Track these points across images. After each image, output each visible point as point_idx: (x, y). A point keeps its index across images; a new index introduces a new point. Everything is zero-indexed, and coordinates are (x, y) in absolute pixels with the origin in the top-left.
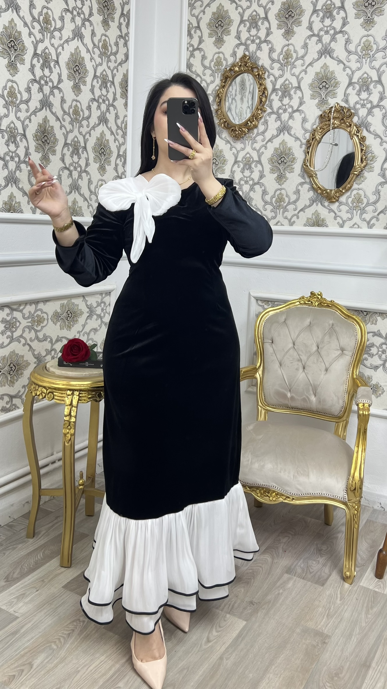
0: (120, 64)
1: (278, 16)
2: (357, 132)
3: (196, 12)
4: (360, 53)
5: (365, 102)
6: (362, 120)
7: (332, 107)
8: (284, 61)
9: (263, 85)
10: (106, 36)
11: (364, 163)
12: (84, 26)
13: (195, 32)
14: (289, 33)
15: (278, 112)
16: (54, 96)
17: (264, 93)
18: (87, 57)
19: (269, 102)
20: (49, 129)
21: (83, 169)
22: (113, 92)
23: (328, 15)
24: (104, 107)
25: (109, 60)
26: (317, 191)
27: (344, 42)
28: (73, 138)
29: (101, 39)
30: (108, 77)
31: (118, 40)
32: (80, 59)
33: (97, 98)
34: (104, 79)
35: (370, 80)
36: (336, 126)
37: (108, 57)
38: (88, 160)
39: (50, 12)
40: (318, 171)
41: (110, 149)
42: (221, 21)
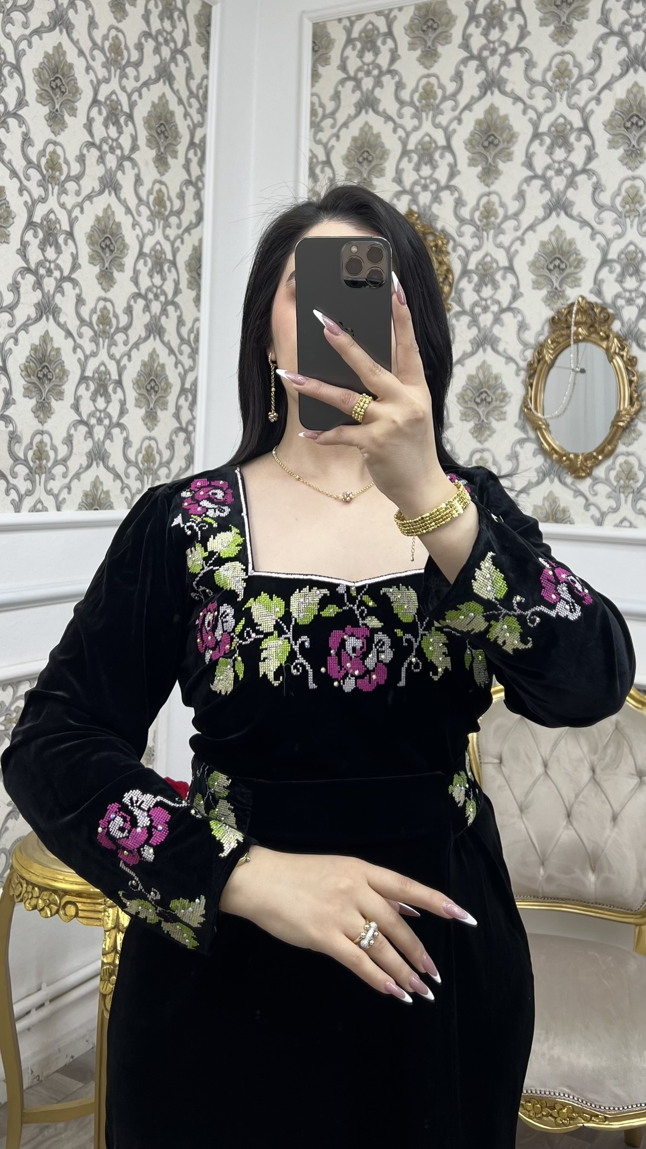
0: (188, 230)
1: (470, 144)
2: (620, 349)
3: (323, 136)
4: (620, 209)
5: (634, 295)
6: (630, 326)
7: (572, 304)
8: (481, 221)
9: (445, 263)
10: (161, 183)
11: (636, 407)
12: (122, 168)
13: (321, 172)
14: (489, 173)
15: (472, 311)
16: (63, 295)
17: (446, 277)
18: (126, 221)
19: (456, 293)
20: (53, 353)
21: (115, 420)
22: (174, 280)
23: (560, 141)
24: (156, 307)
25: (167, 225)
26: (550, 456)
27: (591, 189)
28: (97, 365)
29: (152, 189)
30: (165, 253)
31: (184, 189)
32: (114, 226)
33: (143, 292)
34: (156, 257)
35: (640, 255)
36: (580, 337)
37: (166, 219)
38: (125, 404)
39: (59, 150)
40: (550, 418)
41: (167, 380)
42: (368, 152)
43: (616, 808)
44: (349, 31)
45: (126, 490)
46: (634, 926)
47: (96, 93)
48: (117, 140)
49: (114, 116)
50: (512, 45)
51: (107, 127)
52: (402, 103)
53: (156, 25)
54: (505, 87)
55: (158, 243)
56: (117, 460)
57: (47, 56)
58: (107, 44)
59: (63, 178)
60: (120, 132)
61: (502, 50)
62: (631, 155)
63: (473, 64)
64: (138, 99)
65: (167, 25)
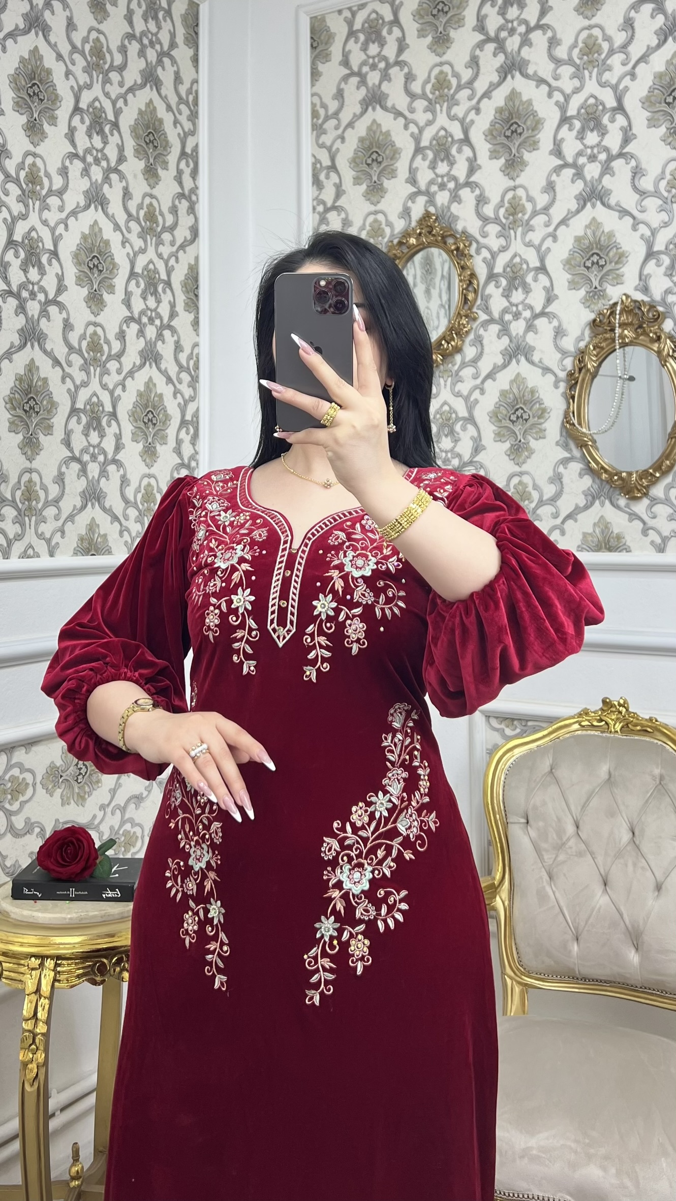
0: (182, 247)
1: (490, 135)
2: (674, 351)
3: (327, 139)
4: (666, 194)
7: (615, 304)
8: (507, 218)
9: (468, 268)
10: (152, 196)
12: (108, 181)
13: (327, 177)
14: (513, 166)
15: (501, 318)
16: (49, 320)
17: (471, 283)
18: (115, 239)
19: (482, 300)
20: (40, 383)
21: (110, 456)
22: (170, 302)
23: (592, 124)
24: (151, 332)
25: (160, 242)
26: (599, 476)
27: (630, 175)
28: (88, 396)
29: (142, 203)
30: (158, 273)
31: (177, 202)
32: (101, 244)
33: (136, 315)
34: (150, 278)
36: (627, 341)
37: (159, 236)
38: (121, 438)
39: (39, 162)
40: (596, 434)
41: (165, 411)
42: (377, 152)
44: (350, 23)
45: (125, 533)
47: (77, 101)
48: (102, 150)
49: (97, 124)
50: (533, 23)
51: (90, 137)
52: (412, 96)
53: (139, 26)
54: (526, 69)
55: (151, 262)
56: (114, 501)
57: (22, 60)
58: (87, 47)
59: (44, 192)
60: (105, 143)
61: (522, 29)
62: (674, 133)
63: (490, 47)
64: (123, 107)
65: (152, 26)
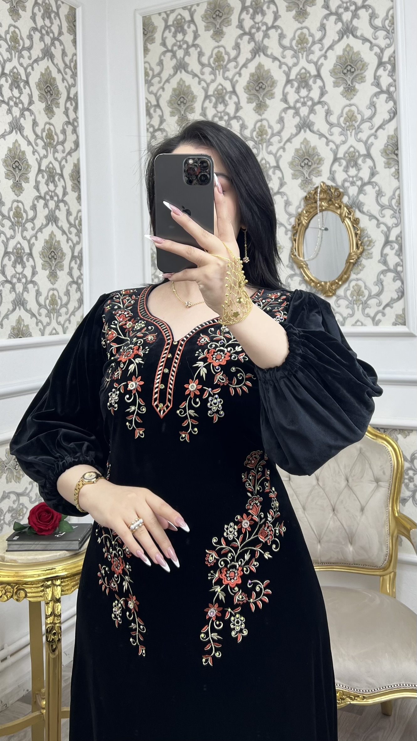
0: (69, 153)
1: (247, 89)
2: (348, 214)
3: (154, 89)
4: (343, 125)
5: (355, 179)
6: (354, 199)
7: (317, 188)
8: (257, 138)
10: (50, 124)
11: (361, 250)
12: (23, 116)
13: (155, 111)
14: (261, 107)
18: (28, 150)
21: (29, 279)
22: (63, 186)
23: (303, 84)
24: (52, 204)
25: (56, 151)
26: (310, 284)
27: (324, 114)
28: (15, 245)
29: (44, 128)
30: (55, 169)
31: (65, 127)
32: (20, 154)
33: (43, 195)
34: (50, 172)
35: (357, 154)
36: (324, 208)
37: (55, 147)
38: (35, 268)
40: (308, 260)
41: (62, 251)
42: (183, 97)
43: (363, 503)
44: (166, 21)
45: (40, 324)
46: (379, 577)
47: (3, 69)
48: (19, 98)
49: (16, 83)
50: (270, 24)
51: (11, 90)
52: (203, 65)
53: (40, 22)
54: (267, 52)
55: (51, 163)
56: (32, 305)
58: (8, 37)
60: (21, 93)
61: (264, 28)
62: (348, 90)
63: (246, 38)
64: (31, 71)
65: (47, 22)
